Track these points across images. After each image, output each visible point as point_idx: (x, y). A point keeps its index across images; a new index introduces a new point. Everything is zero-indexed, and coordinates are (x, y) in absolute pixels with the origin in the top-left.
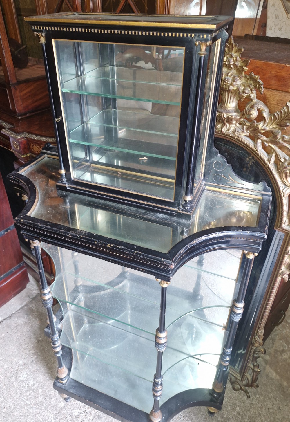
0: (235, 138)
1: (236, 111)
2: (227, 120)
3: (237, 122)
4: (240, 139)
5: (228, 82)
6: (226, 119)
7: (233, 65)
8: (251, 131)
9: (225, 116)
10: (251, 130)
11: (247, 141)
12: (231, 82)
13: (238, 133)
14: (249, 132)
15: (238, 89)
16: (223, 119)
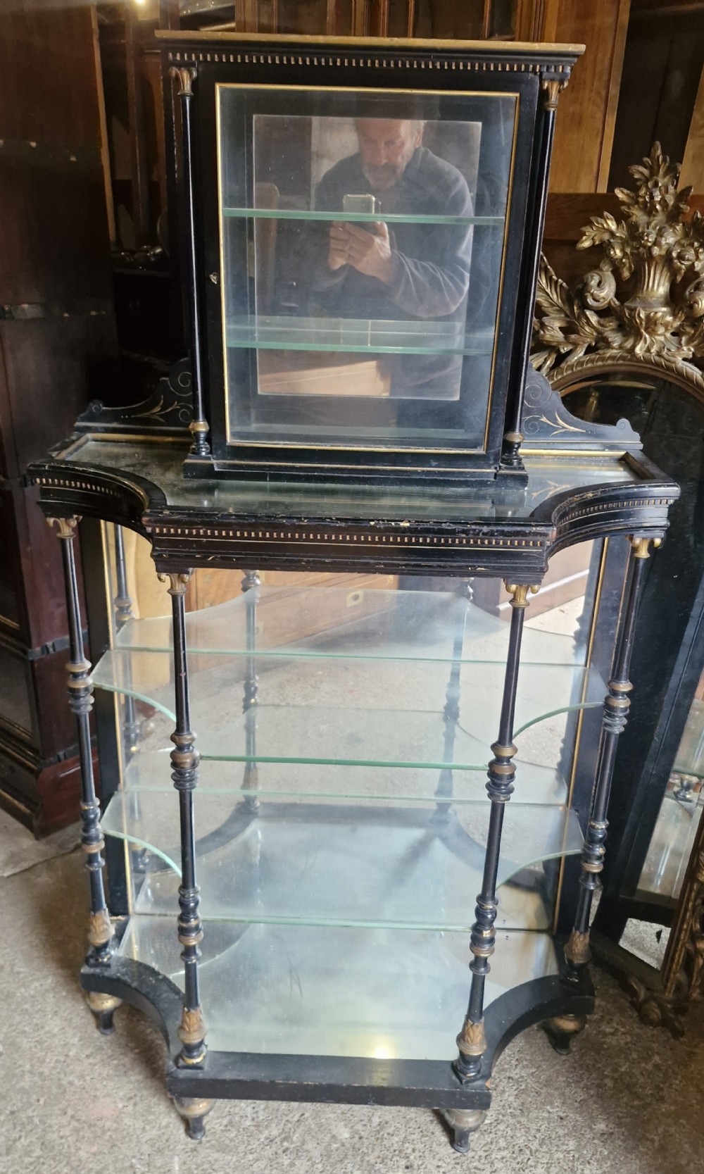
0: (662, 366)
1: (667, 304)
2: (646, 324)
3: (667, 330)
4: (674, 365)
5: (650, 240)
6: (644, 323)
7: (659, 202)
8: (695, 347)
9: (642, 316)
10: (695, 343)
11: (688, 368)
12: (656, 239)
13: (669, 353)
14: (692, 349)
15: (669, 252)
16: (638, 321)
